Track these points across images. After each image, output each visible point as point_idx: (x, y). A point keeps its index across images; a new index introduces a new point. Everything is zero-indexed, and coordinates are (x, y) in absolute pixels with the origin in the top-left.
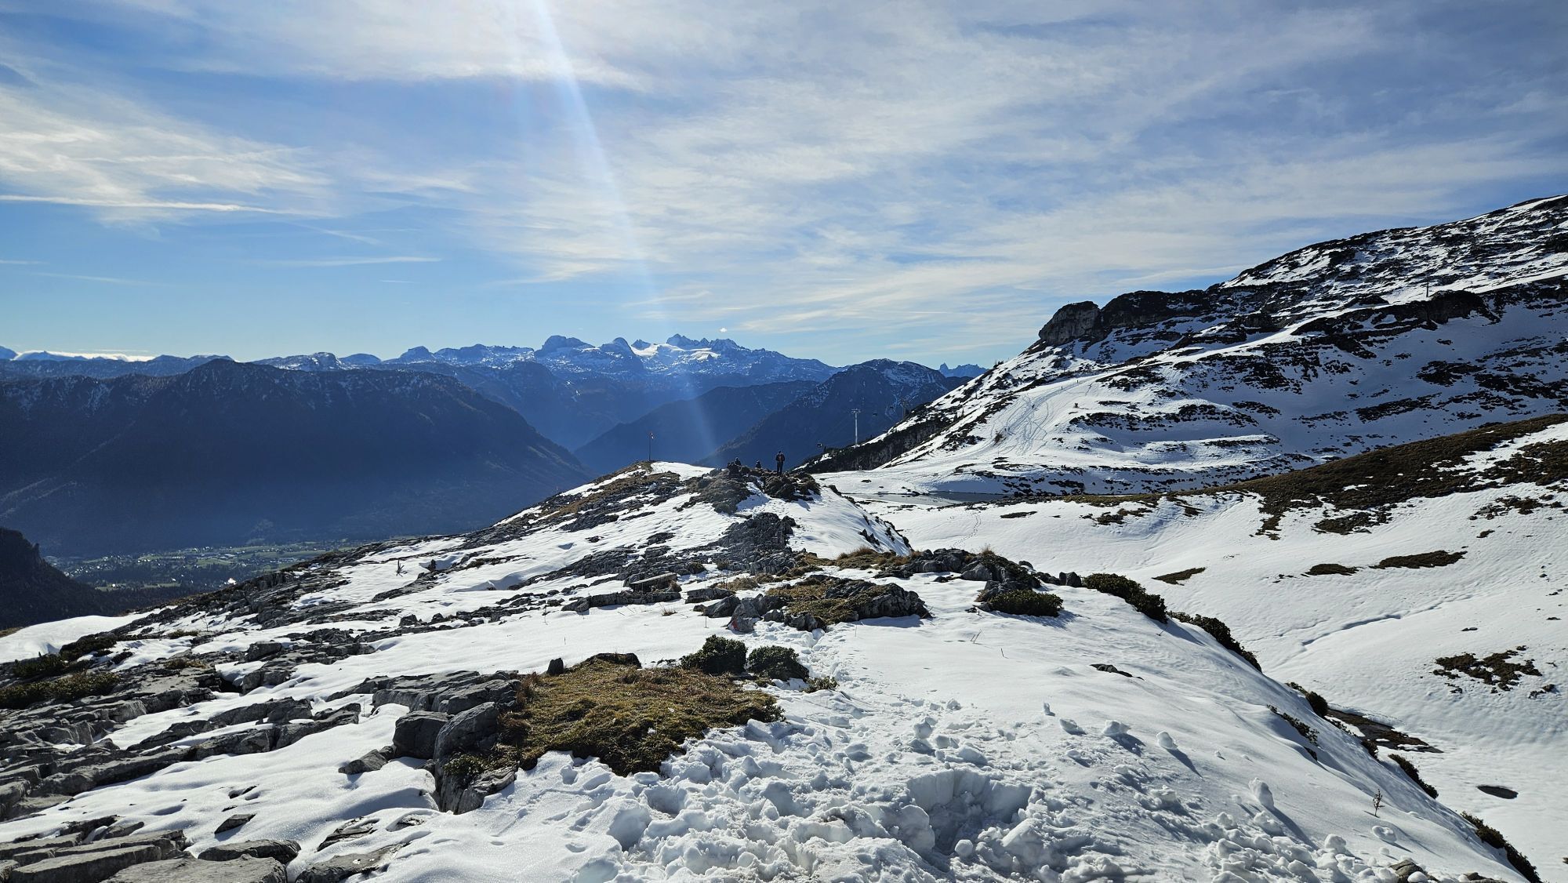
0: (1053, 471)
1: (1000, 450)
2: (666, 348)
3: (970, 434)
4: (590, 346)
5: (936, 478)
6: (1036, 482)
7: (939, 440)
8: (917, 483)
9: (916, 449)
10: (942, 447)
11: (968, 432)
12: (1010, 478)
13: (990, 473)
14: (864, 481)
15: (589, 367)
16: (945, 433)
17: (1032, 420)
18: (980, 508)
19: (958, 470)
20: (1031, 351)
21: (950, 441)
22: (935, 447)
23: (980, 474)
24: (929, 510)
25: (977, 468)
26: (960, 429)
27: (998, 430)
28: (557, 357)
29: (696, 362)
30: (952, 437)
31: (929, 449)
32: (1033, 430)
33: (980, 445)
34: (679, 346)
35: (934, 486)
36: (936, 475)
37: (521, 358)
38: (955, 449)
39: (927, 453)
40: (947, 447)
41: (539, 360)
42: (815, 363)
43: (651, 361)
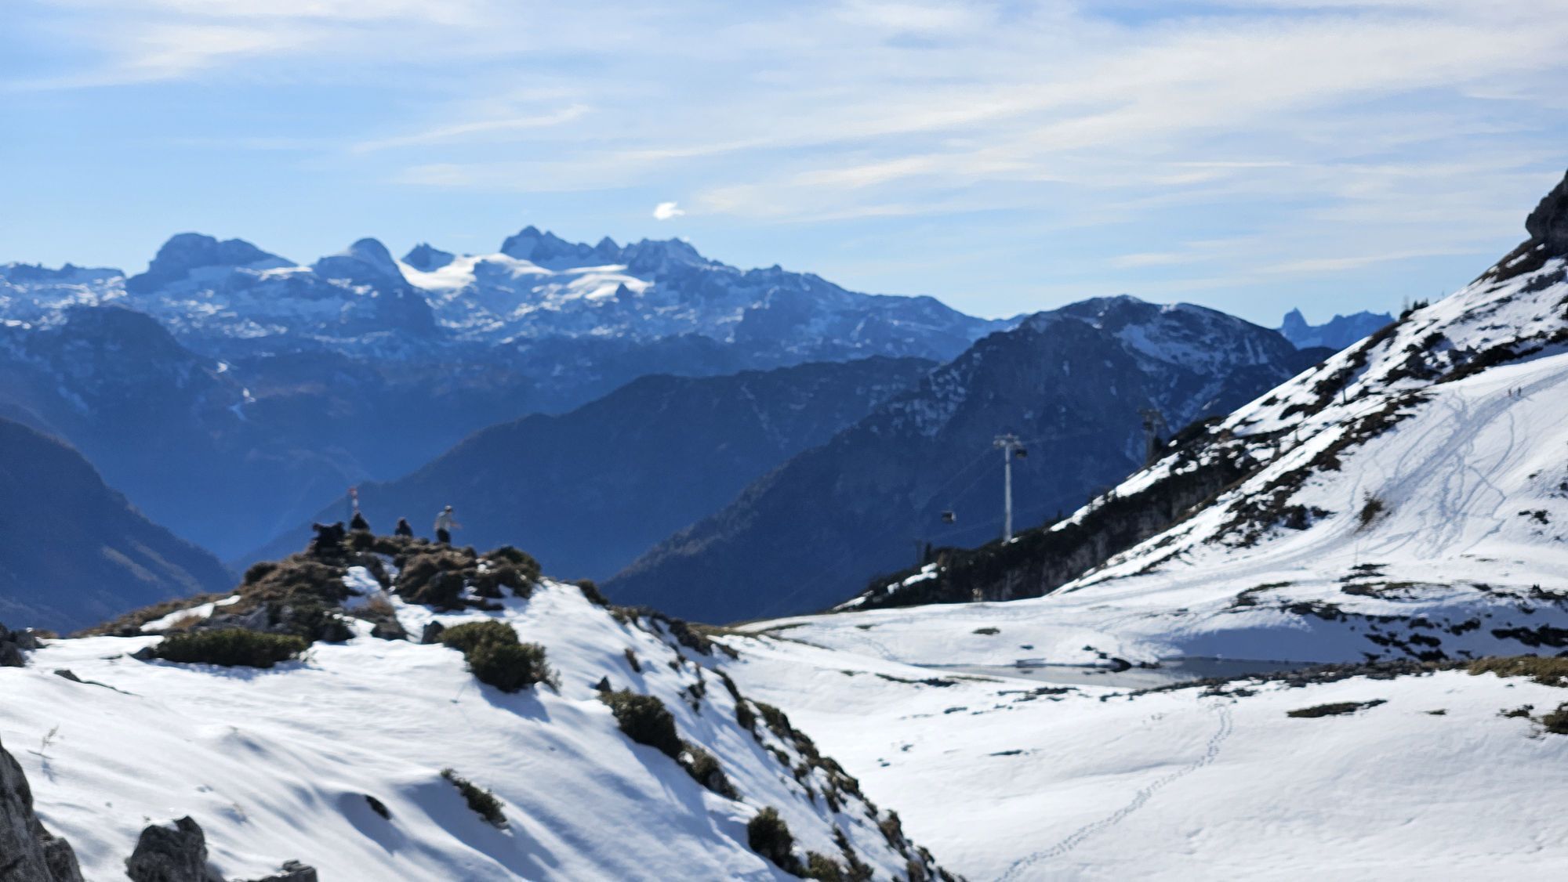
0: (1504, 602)
1: (1374, 543)
2: (499, 267)
3: (1294, 501)
4: (285, 263)
5: (1182, 622)
6: (1457, 630)
7: (1212, 518)
8: (1127, 635)
9: (1149, 543)
10: (1217, 537)
11: (1288, 494)
12: (1385, 620)
13: (1331, 606)
14: (980, 631)
15: (281, 321)
16: (1228, 498)
17: (1467, 461)
18: (1241, 693)
19: (1245, 600)
20: (1504, 273)
21: (1239, 520)
22: (1198, 536)
23: (1303, 609)
24: (1104, 699)
25: (1295, 595)
26: (1269, 486)
27: (1372, 490)
28: (191, 294)
29: (583, 305)
30: (1244, 510)
31: (1181, 544)
32: (1466, 489)
33: (1320, 530)
34: (535, 259)
35: (1175, 643)
36: (1183, 612)
37: (87, 297)
38: (1250, 541)
39: (1176, 554)
40: (1231, 538)
41: (140, 304)
42: (928, 308)
43: (456, 303)
